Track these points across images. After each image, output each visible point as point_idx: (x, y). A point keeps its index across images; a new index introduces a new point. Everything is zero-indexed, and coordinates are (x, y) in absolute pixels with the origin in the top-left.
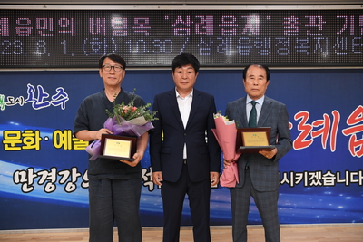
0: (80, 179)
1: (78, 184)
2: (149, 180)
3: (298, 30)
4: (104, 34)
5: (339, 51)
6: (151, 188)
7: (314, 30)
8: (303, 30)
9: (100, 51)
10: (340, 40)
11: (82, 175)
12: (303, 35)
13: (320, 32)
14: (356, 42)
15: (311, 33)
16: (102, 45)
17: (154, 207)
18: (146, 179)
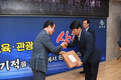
2: (17, 65)
3: (72, 2)
6: (18, 68)
7: (77, 3)
8: (74, 2)
10: (85, 7)
12: (74, 4)
13: (79, 4)
14: (89, 8)
17: (20, 75)
18: (15, 64)
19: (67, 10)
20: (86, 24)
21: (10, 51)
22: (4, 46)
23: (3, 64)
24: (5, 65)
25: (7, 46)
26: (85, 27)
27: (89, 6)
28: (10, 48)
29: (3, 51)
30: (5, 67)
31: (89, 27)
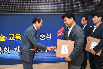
0: (3, 50)
1: (2, 52)
3: (73, 1)
4: (6, 1)
5: (86, 8)
9: (5, 7)
10: (86, 5)
11: (3, 49)
13: (80, 2)
15: (77, 2)
16: (6, 5)
19: (67, 8)
20: (84, 21)
21: (20, 40)
22: (17, 36)
23: (16, 48)
24: (17, 49)
25: (19, 35)
26: (83, 24)
27: (91, 4)
28: (21, 37)
29: (16, 39)
30: (17, 51)
31: (87, 24)
